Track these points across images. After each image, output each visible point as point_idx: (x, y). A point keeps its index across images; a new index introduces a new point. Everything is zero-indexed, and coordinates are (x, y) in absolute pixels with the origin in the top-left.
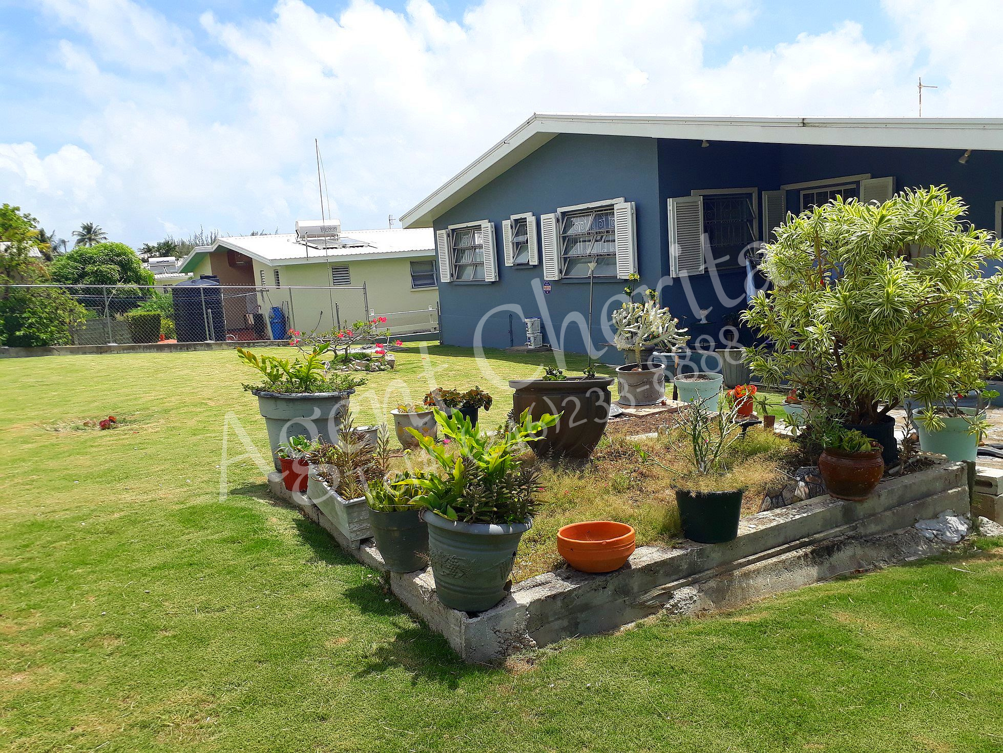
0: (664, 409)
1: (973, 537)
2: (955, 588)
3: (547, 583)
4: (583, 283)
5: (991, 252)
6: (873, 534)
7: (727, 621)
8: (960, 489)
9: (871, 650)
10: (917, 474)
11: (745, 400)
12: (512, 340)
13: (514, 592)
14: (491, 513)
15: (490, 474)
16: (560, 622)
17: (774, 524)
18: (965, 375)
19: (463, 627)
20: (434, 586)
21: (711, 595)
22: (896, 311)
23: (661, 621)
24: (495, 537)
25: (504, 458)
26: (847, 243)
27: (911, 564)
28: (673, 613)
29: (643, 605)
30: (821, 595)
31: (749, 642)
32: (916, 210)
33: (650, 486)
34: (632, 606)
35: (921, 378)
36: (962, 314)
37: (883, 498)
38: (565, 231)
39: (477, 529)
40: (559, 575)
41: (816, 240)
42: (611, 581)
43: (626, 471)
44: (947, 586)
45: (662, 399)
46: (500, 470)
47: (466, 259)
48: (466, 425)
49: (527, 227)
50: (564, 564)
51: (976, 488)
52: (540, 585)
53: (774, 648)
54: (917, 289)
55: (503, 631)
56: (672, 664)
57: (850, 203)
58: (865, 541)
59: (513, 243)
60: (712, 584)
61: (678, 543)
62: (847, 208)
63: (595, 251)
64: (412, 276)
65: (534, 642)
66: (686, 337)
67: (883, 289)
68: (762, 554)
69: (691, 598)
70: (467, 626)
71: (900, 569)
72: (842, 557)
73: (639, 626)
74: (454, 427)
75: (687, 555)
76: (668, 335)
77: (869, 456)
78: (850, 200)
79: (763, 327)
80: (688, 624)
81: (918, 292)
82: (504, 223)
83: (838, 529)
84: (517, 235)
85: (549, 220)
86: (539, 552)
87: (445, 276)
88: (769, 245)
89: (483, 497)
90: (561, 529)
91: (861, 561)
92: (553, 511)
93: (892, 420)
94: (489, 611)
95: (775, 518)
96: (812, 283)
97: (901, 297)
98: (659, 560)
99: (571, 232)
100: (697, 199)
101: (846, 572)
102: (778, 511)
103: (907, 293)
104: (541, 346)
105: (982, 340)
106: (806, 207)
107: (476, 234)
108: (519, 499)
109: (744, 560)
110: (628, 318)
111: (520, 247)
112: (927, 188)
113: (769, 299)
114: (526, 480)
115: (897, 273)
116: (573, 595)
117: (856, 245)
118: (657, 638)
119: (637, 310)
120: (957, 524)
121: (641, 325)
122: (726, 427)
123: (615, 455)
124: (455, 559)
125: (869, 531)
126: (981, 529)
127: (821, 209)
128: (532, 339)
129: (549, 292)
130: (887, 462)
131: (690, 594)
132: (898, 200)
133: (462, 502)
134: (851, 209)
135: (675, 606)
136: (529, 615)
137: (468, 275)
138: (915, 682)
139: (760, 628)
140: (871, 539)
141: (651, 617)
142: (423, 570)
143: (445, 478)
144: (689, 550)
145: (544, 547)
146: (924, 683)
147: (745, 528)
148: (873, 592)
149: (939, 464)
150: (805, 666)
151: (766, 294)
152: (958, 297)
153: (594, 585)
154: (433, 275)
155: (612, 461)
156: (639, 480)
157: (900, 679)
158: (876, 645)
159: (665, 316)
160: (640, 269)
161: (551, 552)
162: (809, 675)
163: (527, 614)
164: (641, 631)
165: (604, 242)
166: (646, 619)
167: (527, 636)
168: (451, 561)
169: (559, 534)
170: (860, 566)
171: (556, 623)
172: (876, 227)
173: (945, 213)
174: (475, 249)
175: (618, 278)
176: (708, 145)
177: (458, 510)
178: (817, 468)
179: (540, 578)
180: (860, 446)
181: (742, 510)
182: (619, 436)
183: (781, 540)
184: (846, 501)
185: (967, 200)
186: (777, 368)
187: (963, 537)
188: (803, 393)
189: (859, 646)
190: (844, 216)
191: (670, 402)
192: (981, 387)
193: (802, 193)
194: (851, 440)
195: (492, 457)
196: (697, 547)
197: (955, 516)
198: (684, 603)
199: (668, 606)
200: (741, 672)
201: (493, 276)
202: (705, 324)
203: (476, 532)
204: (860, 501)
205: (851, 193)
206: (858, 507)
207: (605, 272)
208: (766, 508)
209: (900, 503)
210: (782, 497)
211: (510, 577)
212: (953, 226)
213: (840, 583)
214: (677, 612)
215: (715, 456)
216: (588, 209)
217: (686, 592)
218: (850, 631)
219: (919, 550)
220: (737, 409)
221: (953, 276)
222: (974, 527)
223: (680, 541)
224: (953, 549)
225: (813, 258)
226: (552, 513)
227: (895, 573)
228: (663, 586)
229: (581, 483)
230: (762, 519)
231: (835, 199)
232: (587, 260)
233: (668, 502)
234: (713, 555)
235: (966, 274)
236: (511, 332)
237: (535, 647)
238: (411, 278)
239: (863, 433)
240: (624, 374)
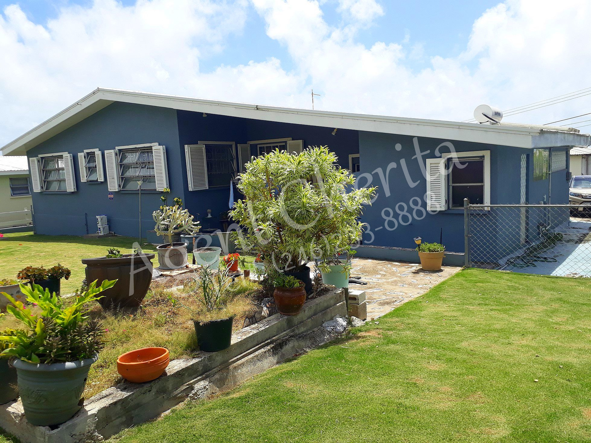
0: (187, 271)
1: (349, 328)
2: (343, 358)
3: (110, 394)
4: (135, 193)
5: (349, 180)
6: (302, 333)
7: (226, 398)
8: (342, 303)
9: (305, 401)
10: (322, 297)
11: (232, 263)
12: (87, 230)
13: (86, 405)
14: (67, 354)
15: (66, 327)
16: (119, 419)
17: (251, 334)
18: (341, 244)
19: (47, 438)
20: (23, 412)
21: (216, 384)
22: (308, 211)
23: (187, 405)
24: (71, 370)
25: (76, 315)
26: (282, 175)
27: (322, 347)
28: (194, 399)
29: (175, 397)
30: (278, 372)
31: (239, 409)
32: (314, 158)
33: (179, 320)
34: (169, 399)
35: (321, 246)
36: (338, 212)
37: (306, 312)
38: (121, 161)
39: (56, 367)
40: (119, 388)
41: (266, 171)
42: (154, 386)
43: (164, 312)
44: (339, 357)
45: (186, 264)
46: (73, 323)
47: (53, 177)
48: (46, 294)
49: (95, 158)
50: (122, 380)
51: (350, 301)
52: (105, 397)
53: (254, 411)
54: (317, 200)
55: (78, 434)
56: (194, 433)
57: (283, 153)
58: (299, 337)
59: (86, 168)
60: (217, 376)
61: (196, 355)
62: (281, 155)
63: (141, 174)
64: (12, 188)
65: (102, 437)
66: (199, 226)
67: (301, 200)
68: (245, 353)
69: (205, 387)
70: (50, 437)
71: (316, 351)
72: (288, 348)
73: (173, 411)
74: (37, 297)
75: (201, 361)
76: (188, 226)
77: (298, 290)
78: (283, 151)
79: (241, 220)
80: (203, 404)
81: (317, 201)
82: (79, 154)
83: (285, 333)
84: (89, 162)
85: (110, 154)
86: (105, 374)
87: (37, 187)
88: (242, 174)
89: (60, 344)
90: (119, 357)
91: (297, 349)
92: (115, 345)
93: (308, 269)
94: (67, 422)
95: (252, 330)
96: (265, 196)
97: (309, 204)
98: (185, 367)
99: (125, 162)
100: (202, 146)
101: (290, 357)
102: (253, 326)
103: (312, 202)
104: (108, 233)
105: (348, 225)
106: (261, 154)
107: (59, 161)
108: (88, 342)
109: (235, 358)
110: (163, 216)
111: (91, 170)
112: (319, 147)
113: (244, 204)
114: (93, 328)
115: (307, 191)
116: (129, 399)
117: (287, 176)
118: (184, 417)
119: (168, 211)
120: (342, 322)
121: (172, 220)
122: (223, 280)
123: (157, 303)
124: (39, 390)
125: (300, 331)
126: (353, 323)
127: (268, 156)
128: (101, 229)
129: (112, 199)
130: (307, 293)
131: (204, 385)
132: (306, 153)
133: (43, 350)
134: (283, 156)
135: (195, 394)
136: (97, 419)
137: (54, 187)
138: (328, 416)
139: (245, 399)
140: (302, 336)
141: (180, 404)
142: (15, 401)
143: (30, 333)
144: (203, 358)
145: (108, 370)
146: (332, 416)
147: (235, 339)
148: (304, 367)
149: (332, 290)
150: (271, 419)
151: (242, 201)
152: (336, 203)
153: (143, 391)
154: (27, 187)
155: (155, 306)
156: (172, 317)
157: (321, 416)
158: (307, 397)
159: (186, 214)
160: (170, 185)
161: (113, 373)
162: (273, 423)
163: (96, 419)
164: (174, 415)
165: (147, 169)
166: (177, 406)
167: (96, 434)
168: (35, 392)
169: (118, 361)
170: (297, 352)
171: (117, 420)
172: (297, 167)
173: (327, 161)
174: (59, 171)
175: (157, 190)
176: (206, 116)
177: (39, 356)
178: (272, 298)
179: (104, 393)
180: (294, 285)
181: (233, 328)
182: (159, 290)
183: (255, 343)
184: (288, 316)
185: (337, 154)
186: (249, 243)
187: (345, 328)
188: (264, 257)
189: (299, 400)
190: (280, 160)
191: (191, 266)
192: (348, 249)
193: (258, 146)
194: (289, 281)
195: (67, 315)
196: (207, 355)
197: (341, 318)
198: (201, 391)
199: (191, 395)
200: (235, 429)
201: (73, 188)
202: (210, 218)
203: (55, 369)
204: (295, 315)
205: (283, 147)
206: (294, 319)
207: (148, 187)
208: (246, 325)
209: (315, 314)
210: (255, 318)
211: (83, 395)
212: (332, 167)
213: (288, 364)
214: (196, 398)
215: (217, 298)
216: (136, 148)
217: (202, 384)
218: (293, 392)
219: (325, 339)
220: (228, 269)
221: (333, 192)
222: (350, 323)
223: (197, 353)
224: (341, 336)
225: (265, 182)
226: (114, 346)
227: (314, 354)
228: (188, 383)
229: (134, 324)
230: (244, 332)
231: (275, 150)
232: (137, 179)
233: (190, 329)
234: (217, 358)
235: (338, 191)
236: (86, 225)
237: (102, 440)
238: (10, 189)
239: (295, 277)
240: (162, 250)
